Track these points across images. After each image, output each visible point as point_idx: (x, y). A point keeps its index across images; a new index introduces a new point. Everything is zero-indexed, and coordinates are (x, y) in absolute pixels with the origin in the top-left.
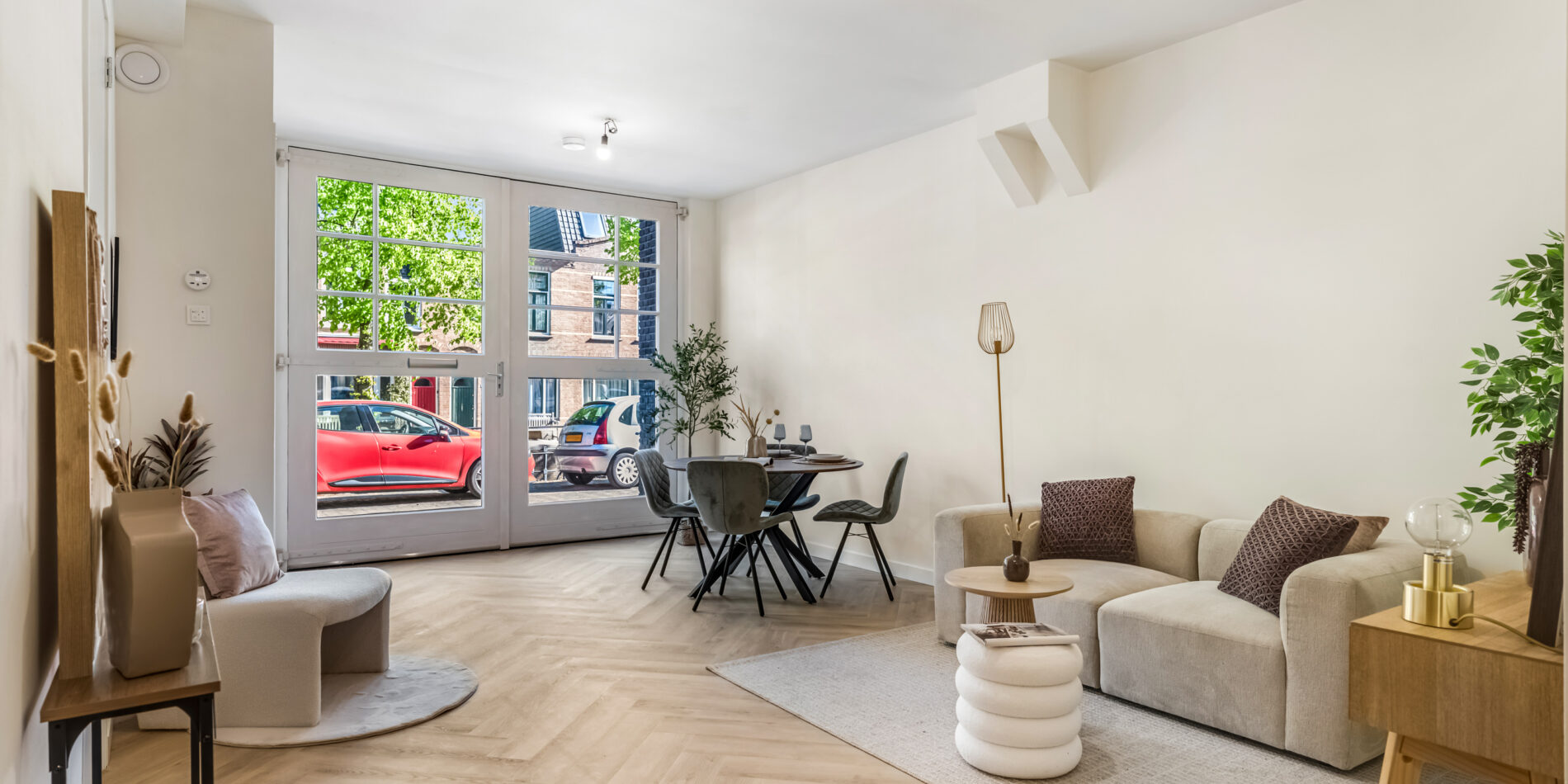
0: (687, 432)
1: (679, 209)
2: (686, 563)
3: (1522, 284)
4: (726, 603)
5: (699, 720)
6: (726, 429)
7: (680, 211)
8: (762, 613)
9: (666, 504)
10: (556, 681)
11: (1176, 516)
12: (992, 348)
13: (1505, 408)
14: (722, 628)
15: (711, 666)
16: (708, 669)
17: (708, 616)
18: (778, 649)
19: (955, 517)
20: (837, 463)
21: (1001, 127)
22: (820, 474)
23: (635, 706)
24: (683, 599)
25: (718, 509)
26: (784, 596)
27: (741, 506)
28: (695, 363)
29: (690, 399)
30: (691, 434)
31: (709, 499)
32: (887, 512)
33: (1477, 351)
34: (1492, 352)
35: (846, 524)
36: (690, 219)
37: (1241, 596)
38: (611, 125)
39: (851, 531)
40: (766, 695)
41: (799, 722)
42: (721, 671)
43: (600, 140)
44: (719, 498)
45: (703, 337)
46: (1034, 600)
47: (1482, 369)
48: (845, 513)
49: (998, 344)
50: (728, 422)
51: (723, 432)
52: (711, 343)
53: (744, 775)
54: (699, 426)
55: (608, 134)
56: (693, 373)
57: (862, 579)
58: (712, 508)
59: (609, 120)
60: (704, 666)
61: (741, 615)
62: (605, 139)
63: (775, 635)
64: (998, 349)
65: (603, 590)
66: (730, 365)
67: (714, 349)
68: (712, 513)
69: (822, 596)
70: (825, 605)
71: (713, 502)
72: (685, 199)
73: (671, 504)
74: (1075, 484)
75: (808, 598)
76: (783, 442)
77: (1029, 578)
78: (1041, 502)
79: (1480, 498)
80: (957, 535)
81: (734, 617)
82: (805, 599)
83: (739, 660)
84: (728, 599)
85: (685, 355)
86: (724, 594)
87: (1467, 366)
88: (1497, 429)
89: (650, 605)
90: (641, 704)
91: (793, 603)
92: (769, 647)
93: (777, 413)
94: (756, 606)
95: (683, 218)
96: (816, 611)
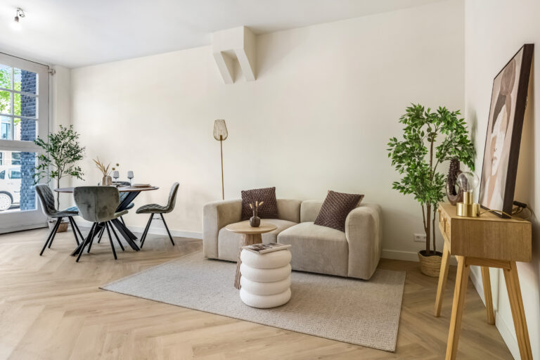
0: (56, 177)
1: (49, 70)
2: (66, 241)
3: (408, 118)
4: (92, 256)
5: (109, 314)
6: (80, 175)
7: (50, 71)
8: (116, 258)
9: (53, 211)
10: (4, 312)
11: (292, 201)
12: (219, 138)
13: (400, 157)
14: (97, 268)
15: (101, 287)
16: (100, 288)
17: (86, 263)
18: (132, 273)
19: (214, 205)
20: (147, 187)
21: (223, 50)
22: (142, 192)
23: (65, 315)
24: (67, 258)
25: (92, 211)
26: (123, 249)
27: (105, 208)
28: (62, 144)
29: (58, 162)
30: (59, 178)
31: (86, 206)
32: (171, 207)
33: (391, 140)
34: (395, 140)
35: (150, 214)
36: (56, 76)
37: (325, 225)
38: (21, 12)
39: (154, 217)
40: (139, 295)
41: (163, 305)
42: (109, 288)
43: (14, 19)
44: (93, 204)
45: (66, 132)
46: (262, 234)
47: (392, 145)
48: (151, 210)
49: (221, 137)
50: (81, 172)
51: (78, 177)
52: (71, 135)
53: (150, 337)
54: (63, 174)
55: (19, 17)
56: (60, 149)
57: (158, 238)
58: (88, 210)
59: (19, 9)
60: (97, 287)
61: (104, 260)
62: (17, 18)
63: (127, 267)
64: (221, 139)
65: (14, 259)
66: (81, 146)
67: (72, 138)
68: (88, 212)
69: (141, 247)
70: (143, 251)
71: (89, 206)
72: (53, 65)
73: (56, 211)
74: (255, 190)
75: (136, 249)
76: (118, 180)
77: (260, 225)
78: (241, 199)
79: (398, 185)
80: (215, 213)
81: (101, 261)
82: (134, 249)
83: (116, 281)
84: (92, 254)
85: (56, 140)
86: (90, 252)
87: (389, 144)
88: (397, 164)
89: (48, 263)
90: (68, 313)
91: (128, 252)
92: (129, 273)
93: (118, 165)
94: (112, 255)
95: (52, 75)
96: (140, 254)
